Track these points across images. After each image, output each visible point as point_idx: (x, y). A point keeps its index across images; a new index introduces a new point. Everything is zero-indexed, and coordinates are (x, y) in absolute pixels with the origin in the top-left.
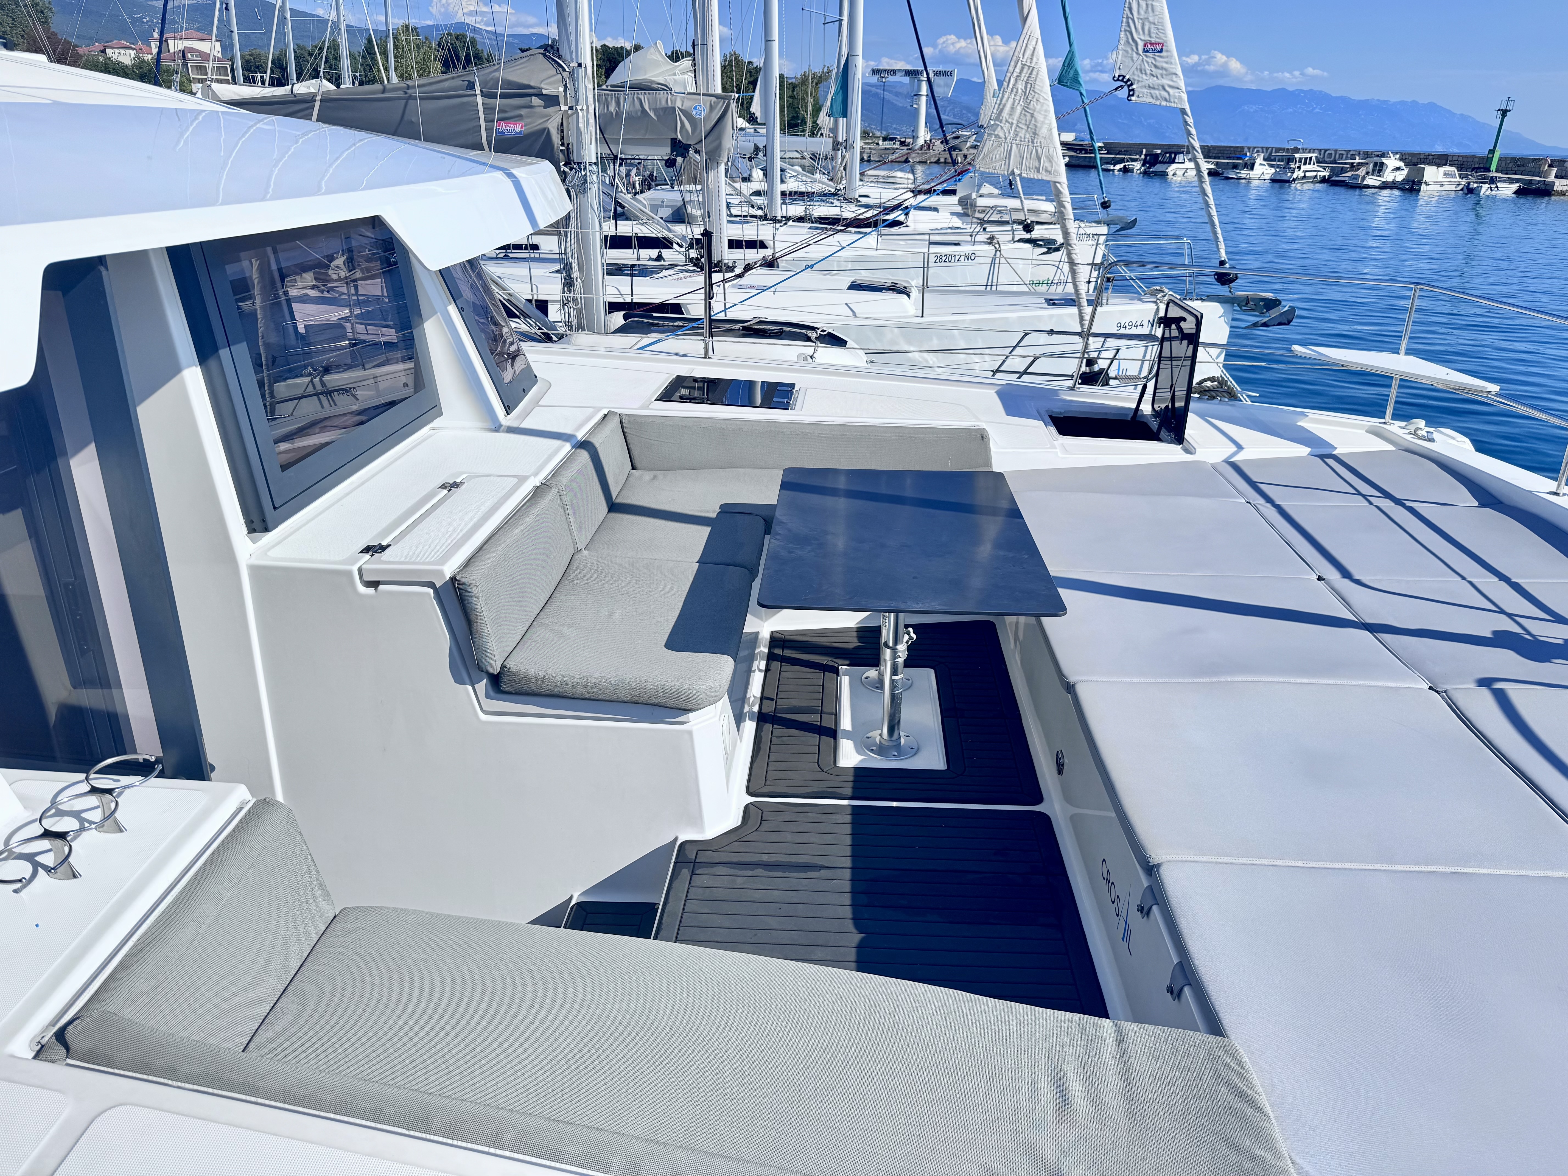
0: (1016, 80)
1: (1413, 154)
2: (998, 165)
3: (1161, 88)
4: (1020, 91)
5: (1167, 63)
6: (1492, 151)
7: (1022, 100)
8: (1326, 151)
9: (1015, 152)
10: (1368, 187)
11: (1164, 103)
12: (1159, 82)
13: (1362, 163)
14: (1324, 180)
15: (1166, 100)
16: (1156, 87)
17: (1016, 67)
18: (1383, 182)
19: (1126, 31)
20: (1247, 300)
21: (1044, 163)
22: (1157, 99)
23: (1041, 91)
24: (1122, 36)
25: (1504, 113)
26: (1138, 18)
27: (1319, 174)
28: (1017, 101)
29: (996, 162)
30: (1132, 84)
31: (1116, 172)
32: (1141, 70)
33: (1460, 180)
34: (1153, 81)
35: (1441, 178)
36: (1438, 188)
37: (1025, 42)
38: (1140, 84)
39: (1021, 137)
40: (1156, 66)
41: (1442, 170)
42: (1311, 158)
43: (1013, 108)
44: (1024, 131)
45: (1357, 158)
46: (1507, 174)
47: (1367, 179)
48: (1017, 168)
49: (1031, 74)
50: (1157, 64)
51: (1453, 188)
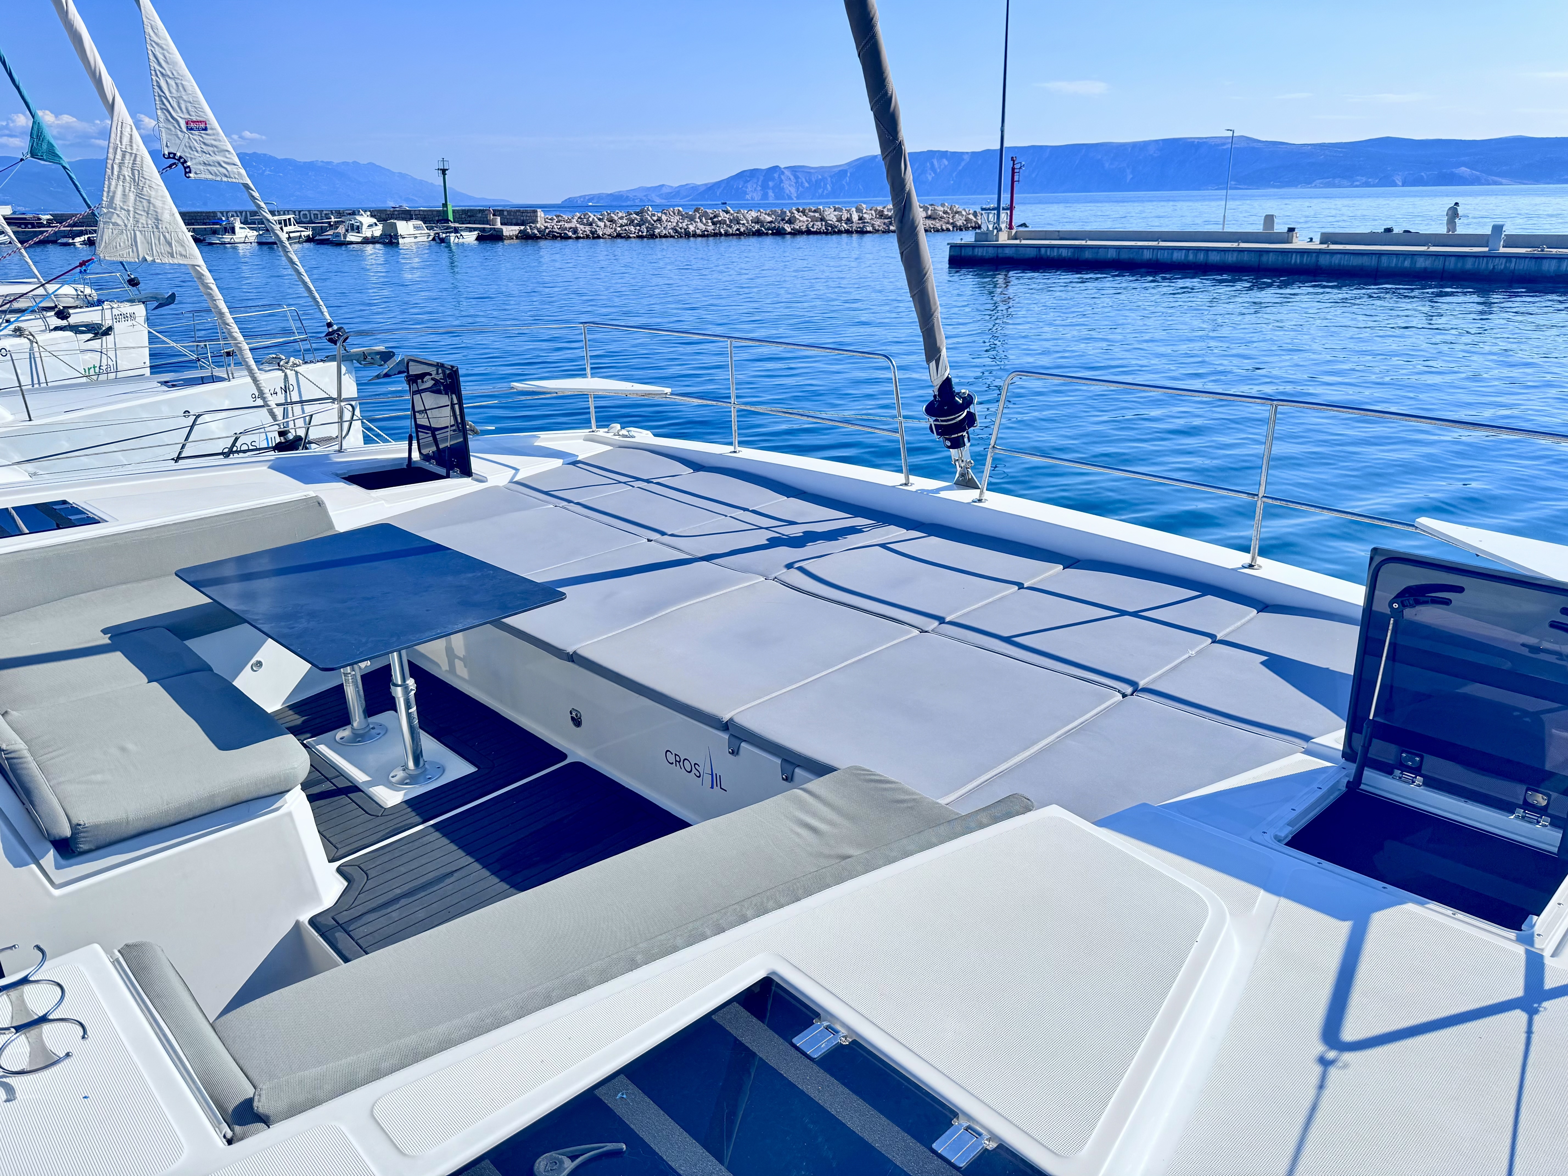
0: (120, 167)
1: (380, 211)
2: (125, 252)
3: (216, 164)
4: (127, 178)
5: (215, 140)
6: (445, 205)
7: (132, 186)
8: (300, 212)
9: (141, 240)
10: (351, 243)
11: (225, 179)
12: (213, 158)
13: (338, 222)
14: (309, 240)
15: (226, 176)
16: (212, 164)
17: (115, 153)
18: (364, 238)
19: (161, 109)
20: (365, 356)
21: (176, 248)
22: (216, 175)
23: (151, 177)
24: (159, 114)
25: (444, 171)
26: (172, 97)
27: (303, 234)
28: (127, 188)
29: (122, 250)
30: (185, 162)
31: (78, 245)
32: (190, 147)
33: (429, 231)
34: (205, 158)
35: (412, 231)
36: (413, 240)
37: (119, 129)
38: (194, 161)
39: (142, 224)
40: (205, 144)
41: (411, 223)
42: (289, 219)
43: (124, 195)
44: (144, 218)
45: (332, 217)
46: (463, 224)
47: (348, 235)
48: (147, 254)
49: (135, 160)
50: (205, 141)
51: (425, 239)
